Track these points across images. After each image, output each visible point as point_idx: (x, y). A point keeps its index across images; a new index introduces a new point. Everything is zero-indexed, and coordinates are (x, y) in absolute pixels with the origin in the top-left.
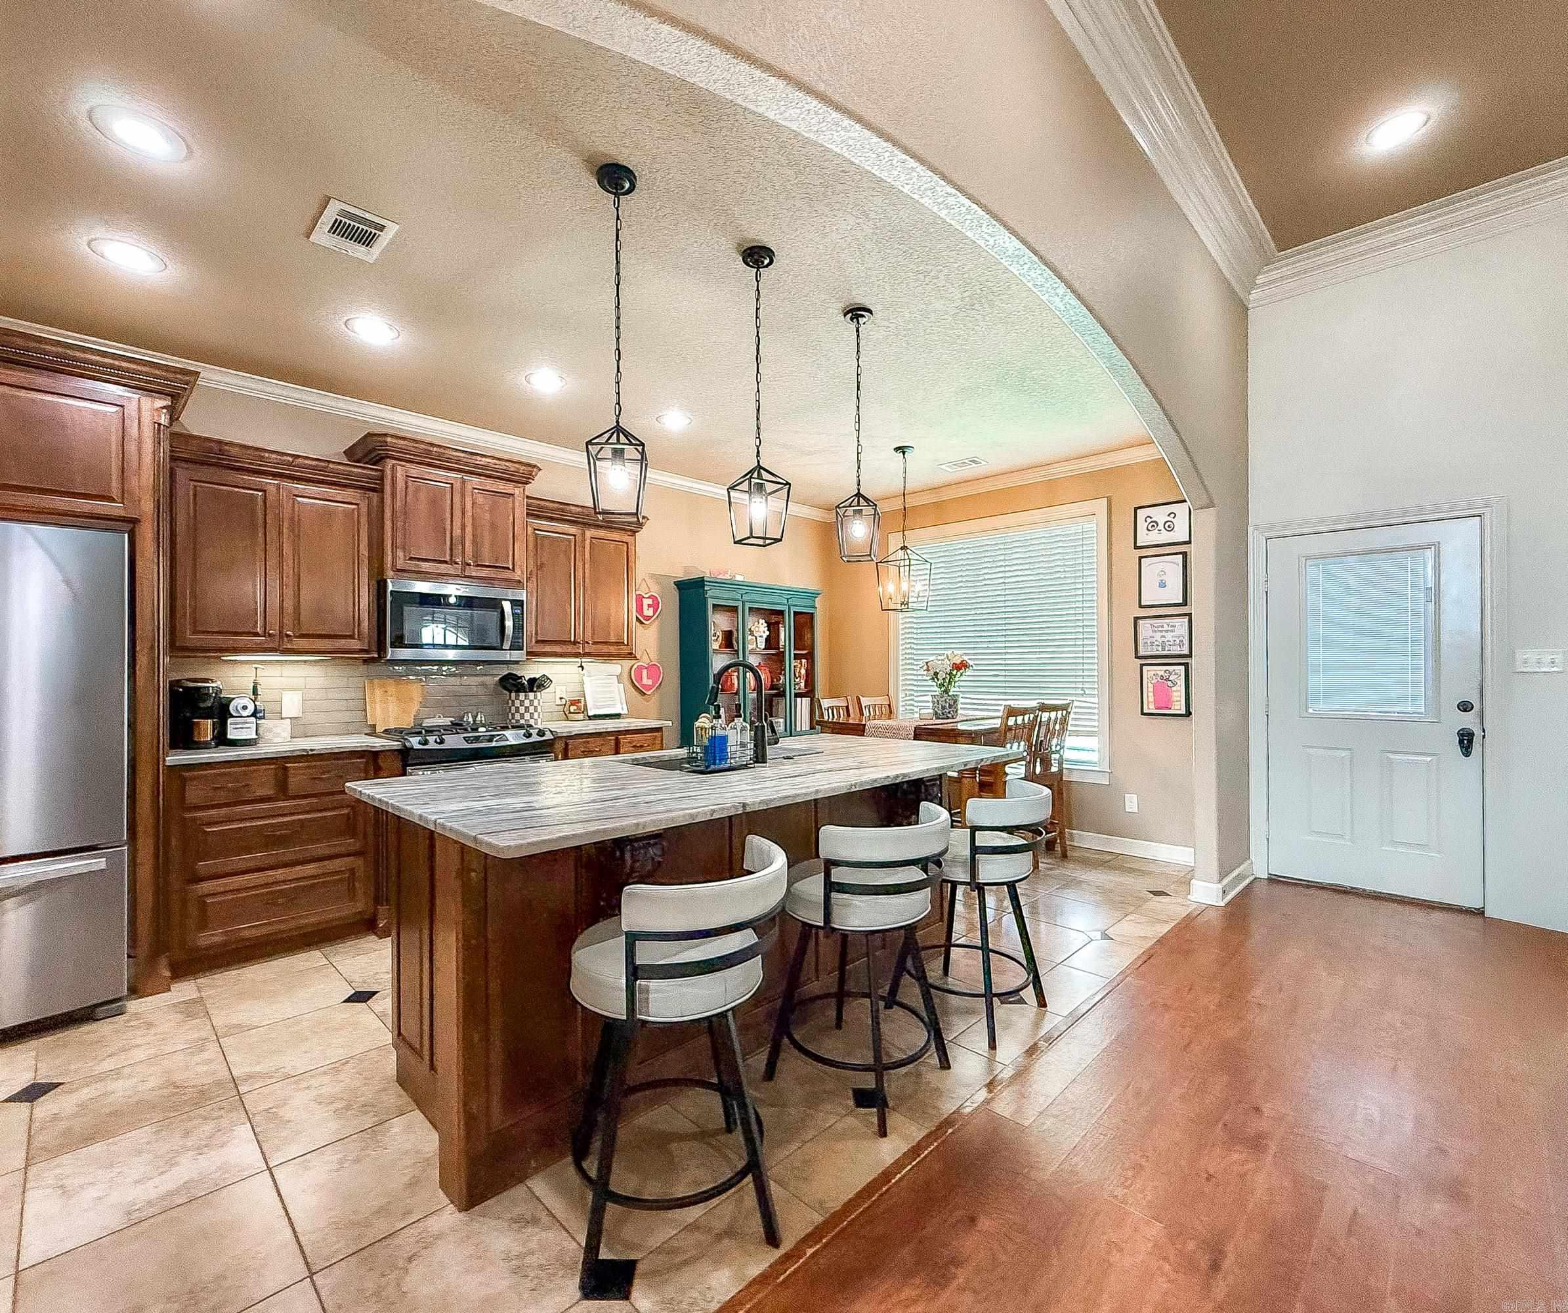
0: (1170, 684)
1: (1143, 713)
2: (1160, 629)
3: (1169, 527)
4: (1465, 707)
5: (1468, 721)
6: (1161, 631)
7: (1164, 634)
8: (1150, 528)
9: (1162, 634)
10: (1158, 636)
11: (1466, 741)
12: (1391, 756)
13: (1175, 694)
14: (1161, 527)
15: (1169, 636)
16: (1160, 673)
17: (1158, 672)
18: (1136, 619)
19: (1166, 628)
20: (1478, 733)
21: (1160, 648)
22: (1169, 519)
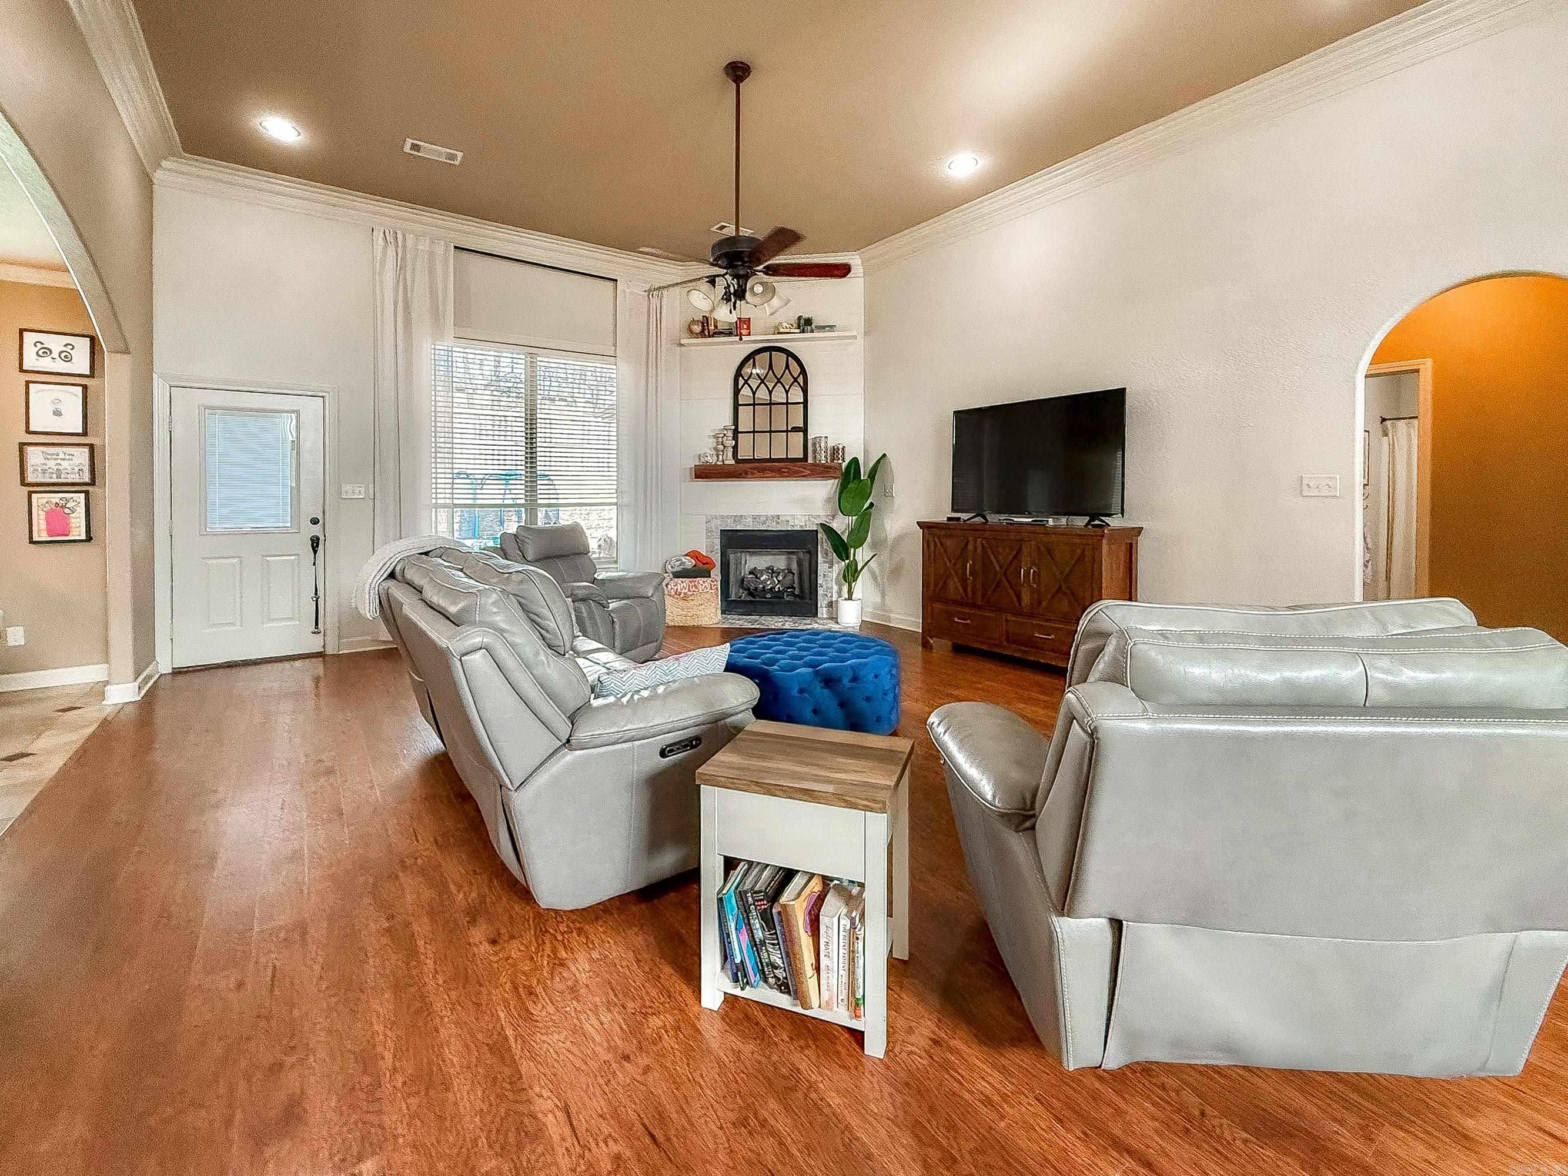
0: (67, 511)
1: (32, 542)
2: (55, 457)
3: (66, 356)
4: (315, 521)
5: (316, 531)
6: (55, 459)
7: (59, 461)
8: (40, 353)
9: (57, 462)
10: (51, 464)
11: (315, 543)
12: (268, 558)
13: (73, 520)
14: (55, 355)
15: (65, 464)
16: (54, 501)
17: (52, 500)
18: (22, 446)
19: (62, 456)
20: (322, 538)
21: (54, 476)
22: (65, 349)
